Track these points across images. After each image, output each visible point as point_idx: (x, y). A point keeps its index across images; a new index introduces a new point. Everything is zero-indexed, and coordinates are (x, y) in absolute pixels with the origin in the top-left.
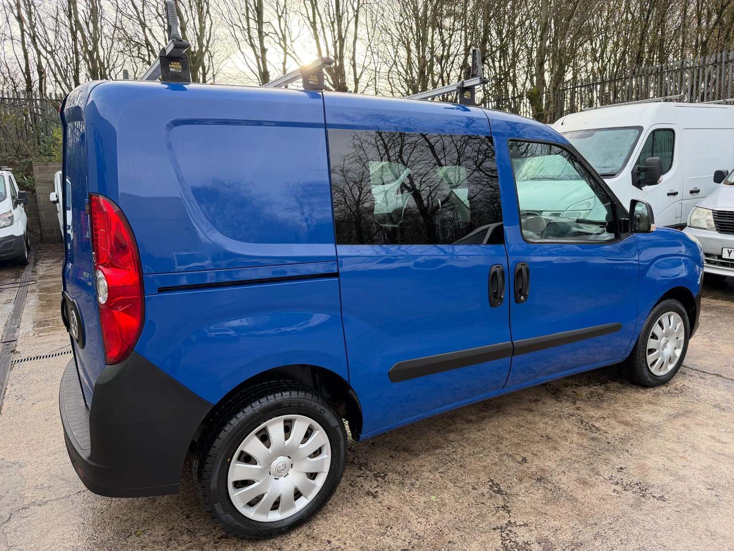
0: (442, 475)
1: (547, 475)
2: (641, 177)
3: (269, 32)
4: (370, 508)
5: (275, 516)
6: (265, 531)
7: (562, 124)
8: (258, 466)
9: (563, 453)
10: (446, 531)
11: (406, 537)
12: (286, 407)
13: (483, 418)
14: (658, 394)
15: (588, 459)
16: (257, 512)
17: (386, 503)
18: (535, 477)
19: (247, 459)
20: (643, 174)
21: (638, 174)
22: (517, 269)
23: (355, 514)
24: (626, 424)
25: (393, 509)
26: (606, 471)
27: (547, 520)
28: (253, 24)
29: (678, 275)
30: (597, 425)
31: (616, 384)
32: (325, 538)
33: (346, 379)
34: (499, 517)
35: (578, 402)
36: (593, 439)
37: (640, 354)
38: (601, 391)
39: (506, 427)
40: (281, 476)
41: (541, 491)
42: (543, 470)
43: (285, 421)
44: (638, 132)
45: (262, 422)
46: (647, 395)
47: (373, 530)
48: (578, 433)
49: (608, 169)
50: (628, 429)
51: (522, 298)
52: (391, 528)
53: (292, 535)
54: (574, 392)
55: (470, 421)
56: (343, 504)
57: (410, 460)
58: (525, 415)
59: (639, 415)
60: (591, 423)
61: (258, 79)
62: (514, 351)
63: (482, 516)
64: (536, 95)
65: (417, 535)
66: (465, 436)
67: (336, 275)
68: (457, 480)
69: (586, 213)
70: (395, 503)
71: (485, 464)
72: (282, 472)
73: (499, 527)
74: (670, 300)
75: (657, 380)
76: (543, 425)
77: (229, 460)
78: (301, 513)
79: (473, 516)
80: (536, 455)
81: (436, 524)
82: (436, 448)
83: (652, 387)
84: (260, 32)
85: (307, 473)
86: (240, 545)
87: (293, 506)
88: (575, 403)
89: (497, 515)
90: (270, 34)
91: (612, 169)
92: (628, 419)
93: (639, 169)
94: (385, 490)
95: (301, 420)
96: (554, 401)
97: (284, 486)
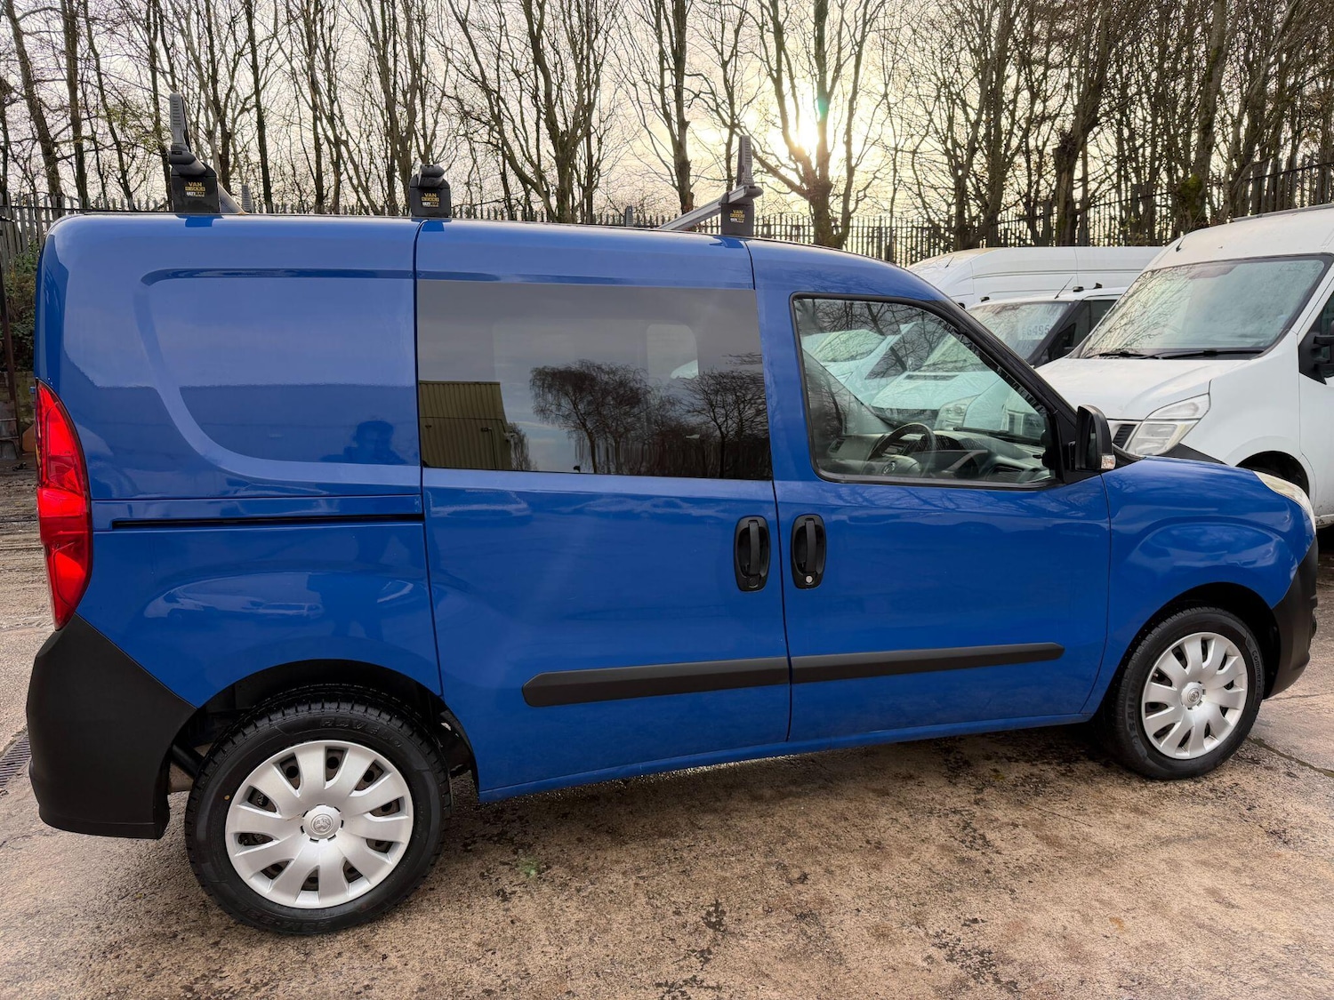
0: (641, 882)
1: (822, 911)
2: (1320, 358)
3: (700, 92)
4: (485, 914)
5: (309, 901)
6: (290, 921)
7: (1178, 249)
8: (277, 815)
9: (887, 877)
10: (576, 973)
11: (505, 971)
12: (326, 726)
13: (783, 797)
14: (1167, 795)
15: (923, 895)
16: (276, 888)
17: (515, 912)
18: (798, 911)
19: (260, 800)
20: (1325, 350)
21: (1315, 351)
22: (797, 527)
23: (455, 922)
24: (1052, 842)
25: (518, 924)
26: (940, 919)
27: (761, 987)
28: (669, 78)
29: (1254, 562)
30: (990, 836)
31: (1091, 765)
32: (382, 950)
33: (437, 692)
34: (682, 967)
35: (986, 791)
36: (962, 861)
37: (1123, 711)
38: (1052, 775)
39: (813, 819)
40: (323, 837)
41: (790, 936)
42: (822, 901)
43: (329, 750)
44: (1322, 265)
45: (287, 747)
46: (1141, 794)
47: (462, 951)
48: (943, 847)
49: (1249, 340)
50: (1049, 852)
51: (809, 579)
52: (494, 953)
53: (339, 937)
54: (995, 771)
55: (757, 798)
56: (449, 902)
57: (605, 850)
58: (868, 800)
59: (1092, 830)
60: (981, 832)
61: (672, 175)
62: (792, 675)
63: (655, 960)
64: (1193, 190)
65: (526, 970)
66: (729, 822)
67: (420, 518)
68: (660, 895)
69: (1187, 426)
70: (529, 915)
71: (728, 875)
72: (324, 832)
73: (670, 983)
74: (1206, 609)
75: (1170, 767)
76: (887, 822)
77: (227, 797)
78: (358, 903)
79: (639, 957)
80: (831, 873)
81: (569, 959)
82: (662, 835)
83: (1162, 780)
84: (679, 94)
85: (367, 840)
86: (256, 938)
87: (343, 890)
88: (980, 790)
89: (681, 963)
90: (701, 95)
91: (1256, 340)
92: (1064, 834)
93: (1316, 341)
94: (528, 892)
95: (356, 751)
96: (943, 781)
97: (324, 853)
